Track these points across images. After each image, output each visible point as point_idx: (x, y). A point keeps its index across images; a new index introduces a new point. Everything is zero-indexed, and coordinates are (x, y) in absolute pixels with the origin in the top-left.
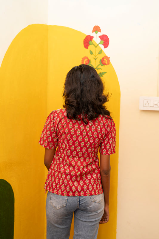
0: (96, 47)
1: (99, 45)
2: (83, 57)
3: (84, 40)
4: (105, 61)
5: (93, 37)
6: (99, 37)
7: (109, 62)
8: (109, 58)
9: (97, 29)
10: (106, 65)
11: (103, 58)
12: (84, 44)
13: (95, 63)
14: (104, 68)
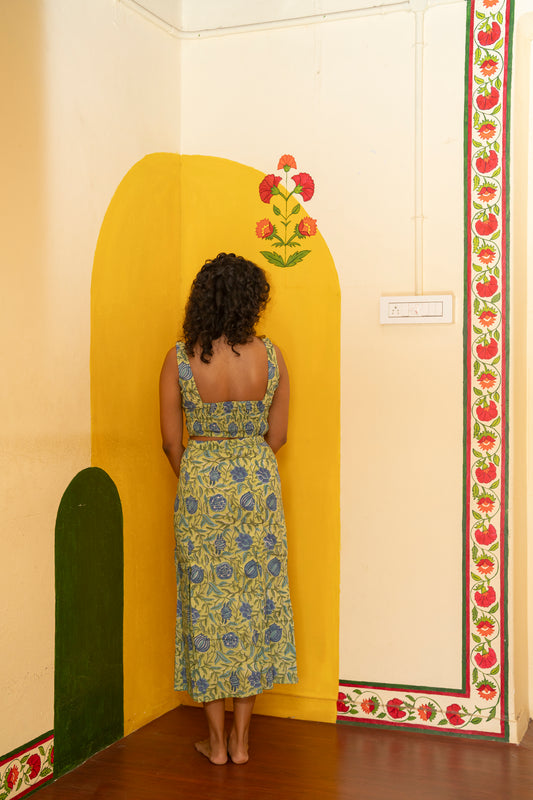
0: (287, 200)
1: (294, 195)
2: (259, 221)
3: (261, 185)
4: (306, 228)
5: (280, 179)
6: (293, 178)
7: (314, 231)
8: (315, 221)
9: (287, 162)
10: (309, 235)
11: (302, 221)
12: (261, 192)
13: (285, 232)
14: (305, 243)
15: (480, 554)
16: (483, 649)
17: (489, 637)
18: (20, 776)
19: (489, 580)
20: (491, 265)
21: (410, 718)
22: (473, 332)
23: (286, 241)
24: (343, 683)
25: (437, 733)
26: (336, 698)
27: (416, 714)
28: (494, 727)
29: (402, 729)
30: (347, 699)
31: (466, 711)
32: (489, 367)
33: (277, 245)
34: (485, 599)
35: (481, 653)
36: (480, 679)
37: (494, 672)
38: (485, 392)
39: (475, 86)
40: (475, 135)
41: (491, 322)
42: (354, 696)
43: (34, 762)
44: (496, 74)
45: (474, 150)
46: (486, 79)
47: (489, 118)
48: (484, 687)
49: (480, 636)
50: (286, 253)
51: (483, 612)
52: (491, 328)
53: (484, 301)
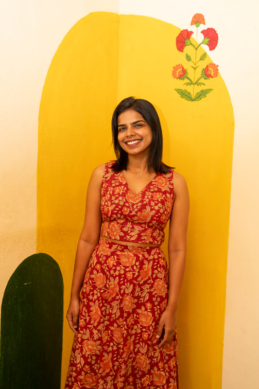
0: (197, 49)
1: (202, 45)
2: (175, 66)
3: (177, 37)
4: (210, 72)
5: (191, 33)
6: (202, 32)
7: (216, 73)
8: (218, 66)
9: (198, 19)
10: (212, 77)
11: (207, 66)
12: (177, 44)
13: (194, 74)
14: (209, 83)
23: (194, 81)
33: (188, 84)
50: (194, 90)
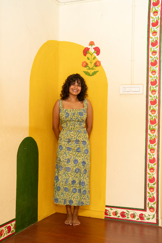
0: (91, 55)
1: (94, 54)
2: (83, 62)
3: (83, 50)
4: (97, 64)
5: (89, 49)
6: (93, 48)
7: (100, 65)
8: (100, 62)
9: (92, 43)
10: (98, 66)
11: (96, 62)
12: (83, 53)
13: (91, 65)
14: (97, 69)
15: (150, 166)
16: (151, 196)
17: (153, 193)
18: (5, 232)
19: (153, 175)
20: (155, 76)
21: (128, 218)
22: (149, 96)
23: (91, 68)
24: (107, 206)
25: (136, 222)
26: (105, 211)
27: (129, 216)
28: (154, 221)
29: (125, 221)
30: (108, 212)
31: (145, 216)
32: (154, 108)
33: (88, 69)
34: (152, 181)
35: (150, 198)
36: (150, 206)
37: (154, 204)
38: (153, 115)
39: (151, 19)
40: (151, 35)
41: (155, 94)
42: (110, 210)
43: (9, 228)
44: (158, 16)
45: (150, 40)
46: (155, 17)
47: (155, 29)
48: (151, 208)
49: (150, 192)
50: (91, 72)
51: (151, 185)
52: (155, 95)
53: (153, 87)
